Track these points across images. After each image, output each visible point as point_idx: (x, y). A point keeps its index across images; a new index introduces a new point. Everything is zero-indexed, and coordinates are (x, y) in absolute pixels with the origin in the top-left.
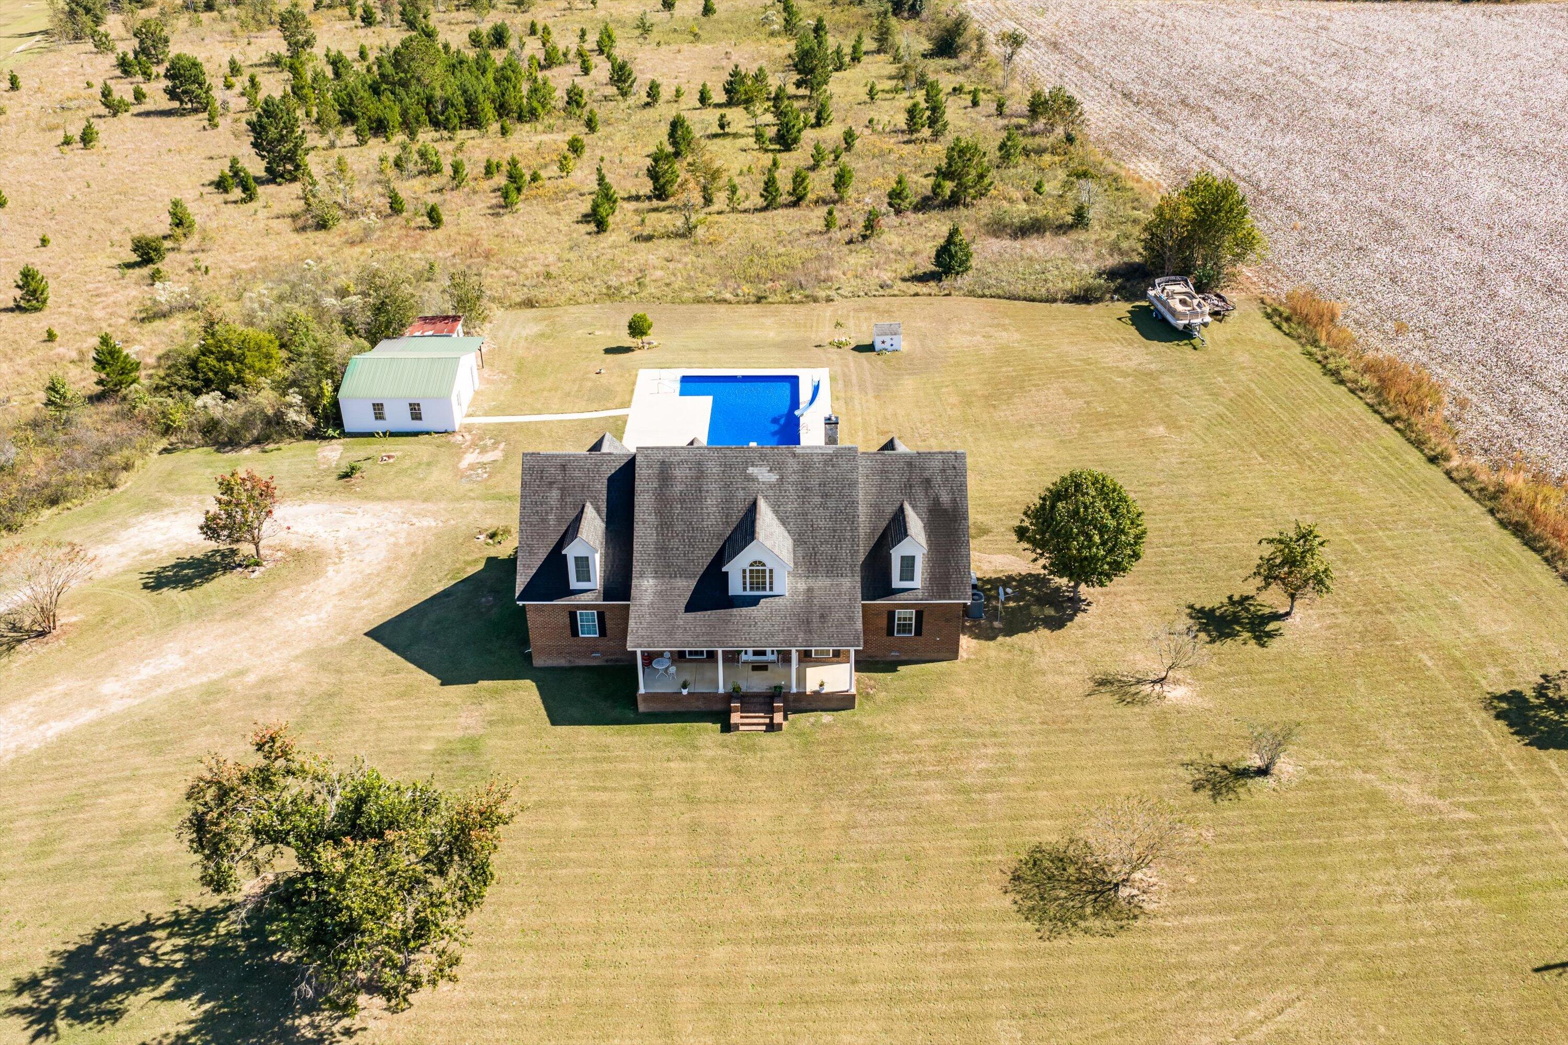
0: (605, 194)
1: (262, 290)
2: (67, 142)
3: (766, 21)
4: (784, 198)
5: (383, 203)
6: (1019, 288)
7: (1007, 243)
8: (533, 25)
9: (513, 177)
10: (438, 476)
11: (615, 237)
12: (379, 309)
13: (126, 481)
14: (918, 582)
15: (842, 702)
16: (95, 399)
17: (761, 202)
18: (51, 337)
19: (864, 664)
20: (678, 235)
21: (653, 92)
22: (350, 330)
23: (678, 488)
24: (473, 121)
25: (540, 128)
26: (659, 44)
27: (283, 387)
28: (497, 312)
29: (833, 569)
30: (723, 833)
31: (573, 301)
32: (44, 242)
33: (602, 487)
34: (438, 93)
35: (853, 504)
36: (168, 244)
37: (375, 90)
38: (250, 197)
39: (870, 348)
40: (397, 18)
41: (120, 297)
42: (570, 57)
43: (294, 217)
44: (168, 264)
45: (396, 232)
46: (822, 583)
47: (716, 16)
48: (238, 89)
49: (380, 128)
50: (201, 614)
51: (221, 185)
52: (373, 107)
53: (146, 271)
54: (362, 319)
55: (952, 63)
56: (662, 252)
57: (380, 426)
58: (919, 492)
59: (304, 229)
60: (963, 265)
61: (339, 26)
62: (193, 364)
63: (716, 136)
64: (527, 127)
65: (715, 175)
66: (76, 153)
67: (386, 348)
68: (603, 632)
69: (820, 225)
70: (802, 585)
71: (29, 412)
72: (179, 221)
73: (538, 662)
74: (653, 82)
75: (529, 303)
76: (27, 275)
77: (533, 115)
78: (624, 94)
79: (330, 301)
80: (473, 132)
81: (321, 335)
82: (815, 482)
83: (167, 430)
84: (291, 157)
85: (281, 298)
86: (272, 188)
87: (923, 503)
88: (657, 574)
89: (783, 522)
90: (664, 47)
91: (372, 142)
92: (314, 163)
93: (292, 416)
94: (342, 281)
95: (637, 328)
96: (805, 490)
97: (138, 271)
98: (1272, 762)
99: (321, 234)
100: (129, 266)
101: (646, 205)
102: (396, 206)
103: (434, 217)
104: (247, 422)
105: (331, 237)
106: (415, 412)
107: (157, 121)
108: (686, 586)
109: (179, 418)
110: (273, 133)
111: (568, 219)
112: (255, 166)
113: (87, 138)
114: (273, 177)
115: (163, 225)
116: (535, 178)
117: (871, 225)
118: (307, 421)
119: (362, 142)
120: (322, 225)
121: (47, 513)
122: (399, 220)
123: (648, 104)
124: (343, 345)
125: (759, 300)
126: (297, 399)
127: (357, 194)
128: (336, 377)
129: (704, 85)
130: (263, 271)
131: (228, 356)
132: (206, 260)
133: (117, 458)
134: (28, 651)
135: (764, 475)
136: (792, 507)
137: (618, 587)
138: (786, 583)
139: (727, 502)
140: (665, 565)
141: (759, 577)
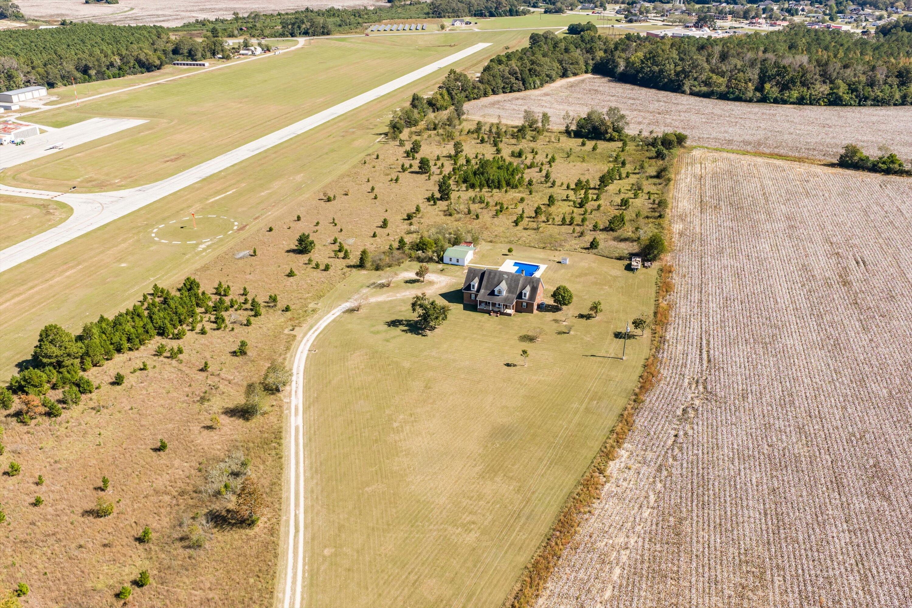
0: (521, 217)
1: (433, 230)
2: (391, 180)
4: (568, 222)
5: (466, 210)
6: (605, 255)
7: (616, 243)
8: (533, 149)
9: (502, 208)
10: (458, 273)
11: (520, 227)
12: (456, 239)
13: (402, 265)
14: (527, 297)
15: (510, 315)
16: (398, 249)
17: (560, 223)
18: (388, 235)
19: (516, 311)
20: (534, 229)
22: (449, 242)
23: (491, 276)
24: (499, 187)
25: (517, 190)
27: (433, 252)
28: (483, 242)
29: (513, 293)
30: (482, 326)
31: (501, 242)
32: (386, 211)
33: (480, 275)
34: (491, 177)
35: (518, 284)
36: (414, 215)
37: (475, 174)
38: (435, 204)
39: (560, 262)
41: (403, 227)
43: (444, 211)
44: (414, 220)
45: (468, 219)
46: (510, 295)
48: (438, 166)
49: (473, 186)
50: (413, 288)
51: (428, 200)
52: (472, 180)
53: (409, 222)
54: (453, 240)
56: (529, 233)
57: (450, 263)
58: (530, 284)
59: (446, 215)
60: (596, 247)
61: (473, 142)
62: (417, 245)
63: (565, 200)
64: (514, 190)
65: (550, 215)
66: (393, 184)
67: (456, 247)
68: (474, 298)
69: (571, 232)
70: (507, 295)
71: (384, 250)
72: (418, 210)
73: (465, 302)
75: (491, 242)
76: (385, 220)
77: (516, 187)
78: (547, 182)
79: (447, 235)
80: (498, 190)
81: (443, 242)
83: (410, 257)
84: (447, 194)
85: (437, 233)
86: (441, 202)
87: (530, 286)
89: (507, 284)
90: (570, 163)
91: (470, 190)
92: (454, 195)
93: (434, 258)
94: (451, 231)
95: (510, 251)
96: (511, 280)
97: (407, 222)
98: (570, 331)
99: (449, 217)
100: (405, 220)
101: (532, 220)
102: (469, 212)
103: (477, 217)
104: (425, 258)
105: (452, 218)
106: (458, 261)
107: (415, 175)
108: (489, 292)
109: (413, 255)
110: (444, 188)
111: (510, 221)
112: (437, 195)
113: (397, 180)
114: (441, 199)
115: (414, 210)
116: (507, 208)
118: (436, 259)
119: (467, 190)
120: (450, 215)
121: (388, 269)
122: (469, 216)
123: (551, 187)
124: (446, 245)
125: (544, 248)
126: (435, 254)
127: (461, 207)
128: (444, 251)
130: (435, 225)
131: (424, 244)
132: (422, 220)
133: (401, 261)
134: (385, 288)
135: (506, 276)
136: (509, 282)
137: (478, 291)
138: (504, 293)
139: (499, 280)
140: (486, 289)
141: (500, 292)
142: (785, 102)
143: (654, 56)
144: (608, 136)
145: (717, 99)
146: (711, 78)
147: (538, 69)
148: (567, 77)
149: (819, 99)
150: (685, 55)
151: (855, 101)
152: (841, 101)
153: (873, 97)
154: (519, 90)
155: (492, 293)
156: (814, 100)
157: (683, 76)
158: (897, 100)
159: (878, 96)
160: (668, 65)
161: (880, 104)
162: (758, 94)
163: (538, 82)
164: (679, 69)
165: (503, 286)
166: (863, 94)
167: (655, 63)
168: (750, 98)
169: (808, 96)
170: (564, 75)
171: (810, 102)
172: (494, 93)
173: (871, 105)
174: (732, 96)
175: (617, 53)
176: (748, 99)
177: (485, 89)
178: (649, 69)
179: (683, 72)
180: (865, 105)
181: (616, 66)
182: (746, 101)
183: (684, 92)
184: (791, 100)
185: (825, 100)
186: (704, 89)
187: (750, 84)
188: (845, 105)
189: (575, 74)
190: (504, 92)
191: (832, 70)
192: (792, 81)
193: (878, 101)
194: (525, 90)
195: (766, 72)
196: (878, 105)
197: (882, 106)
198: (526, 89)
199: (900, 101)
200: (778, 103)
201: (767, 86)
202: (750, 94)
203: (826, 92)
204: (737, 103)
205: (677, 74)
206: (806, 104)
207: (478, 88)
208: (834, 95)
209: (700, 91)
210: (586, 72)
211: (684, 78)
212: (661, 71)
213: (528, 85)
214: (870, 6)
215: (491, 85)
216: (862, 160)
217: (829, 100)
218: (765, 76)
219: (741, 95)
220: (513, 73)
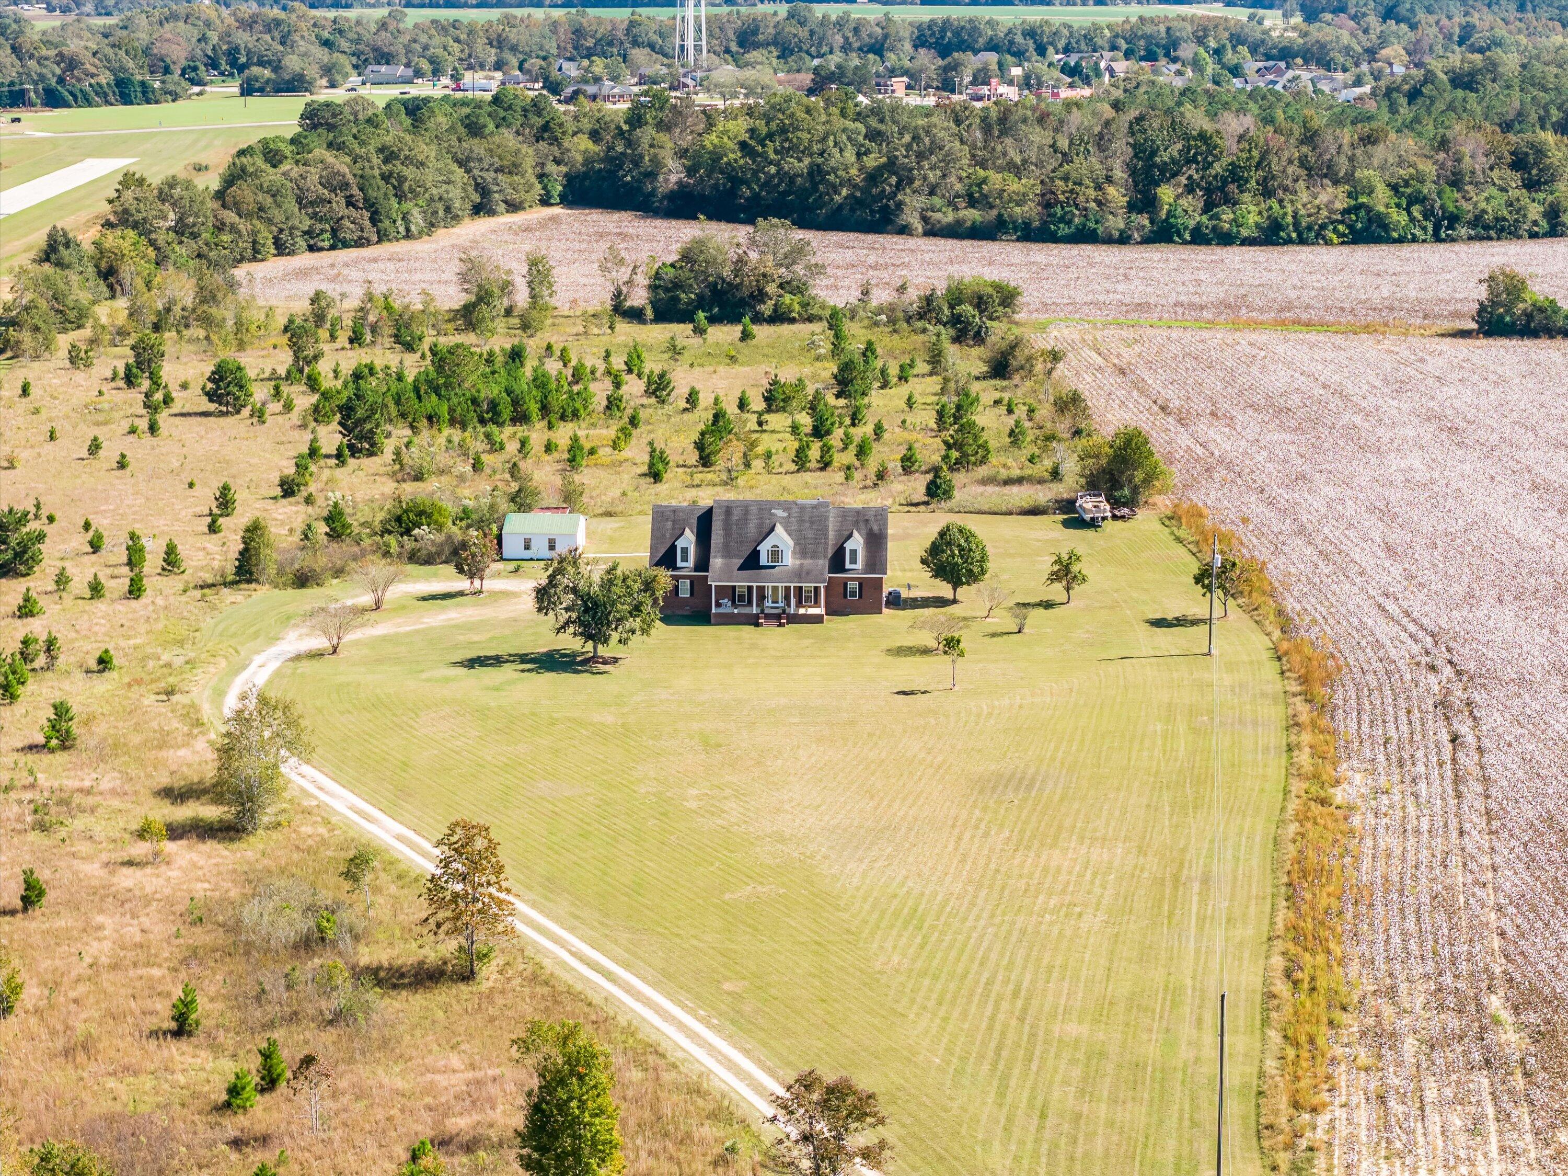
0: (660, 457)
2: (132, 432)
3: (813, 345)
4: (813, 464)
8: (549, 347)
9: (577, 448)
11: (671, 485)
14: (859, 565)
15: (817, 620)
16: (333, 537)
17: (793, 468)
19: (829, 613)
20: (722, 483)
21: (692, 399)
23: (735, 518)
24: (522, 419)
25: (584, 424)
26: (692, 365)
27: (464, 528)
29: (814, 555)
31: (643, 513)
33: (694, 521)
34: (483, 395)
35: (827, 527)
38: (343, 463)
40: (388, 341)
42: (598, 375)
43: (391, 474)
45: (483, 482)
46: (808, 562)
47: (754, 341)
55: (1005, 383)
57: (528, 554)
58: (862, 526)
60: (948, 497)
62: (398, 519)
64: (571, 423)
65: (754, 444)
68: (692, 594)
69: (839, 480)
70: (798, 562)
74: (693, 388)
77: (575, 416)
78: (661, 402)
80: (520, 427)
82: (806, 517)
84: (369, 437)
86: (358, 459)
87: (864, 530)
88: (723, 557)
89: (790, 534)
90: (697, 369)
96: (801, 521)
97: (294, 498)
100: (274, 498)
101: (694, 469)
107: (198, 419)
108: (739, 560)
111: (626, 476)
113: (153, 430)
116: (592, 453)
117: (881, 476)
121: (335, 581)
122: (482, 475)
123: (687, 410)
126: (475, 533)
129: (743, 392)
131: (423, 513)
134: (370, 614)
135: (780, 513)
136: (794, 528)
137: (703, 564)
138: (789, 560)
139: (760, 525)
140: (727, 553)
141: (776, 554)
142: (1226, 239)
143: (783, 130)
144: (766, 308)
145: (1018, 240)
146: (984, 181)
147: (409, 172)
148: (491, 213)
149: (1323, 227)
150: (882, 121)
151: (1424, 229)
152: (1385, 227)
153: (1470, 216)
154: (361, 243)
155: (752, 562)
156: (1309, 228)
157: (894, 180)
158: (1535, 223)
159: (1484, 211)
160: (835, 151)
161: (1493, 233)
162: (1144, 220)
163: (418, 220)
164: (871, 162)
165: (782, 538)
166: (1442, 207)
167: (792, 149)
168: (1122, 232)
169: (1289, 219)
170: (481, 209)
171: (1300, 235)
172: (281, 249)
173: (1470, 238)
174: (1064, 230)
175: (647, 134)
176: (1116, 234)
177: (254, 233)
178: (773, 170)
179: (891, 165)
180: (1453, 240)
181: (652, 175)
182: (1109, 240)
183: (904, 230)
184: (1245, 233)
185: (1341, 228)
186: (972, 215)
187: (1111, 191)
188: (1401, 240)
189: (514, 207)
190: (312, 249)
191: (1333, 150)
192: (1235, 175)
193: (1486, 228)
194: (380, 241)
195: (1154, 153)
196: (1490, 238)
197: (1499, 239)
198: (382, 237)
199: (1544, 224)
200: (1208, 242)
201: (1166, 193)
202: (1116, 223)
203: (1339, 206)
204: (1088, 250)
205: (873, 177)
206: (1289, 242)
207: (233, 229)
208: (1362, 213)
209: (959, 222)
210: (545, 201)
211: (899, 187)
212: (817, 173)
213: (387, 223)
214: (1306, 62)
215: (270, 221)
216: (1541, 310)
217: (1351, 227)
218: (1150, 165)
219: (1092, 225)
220: (334, 183)
